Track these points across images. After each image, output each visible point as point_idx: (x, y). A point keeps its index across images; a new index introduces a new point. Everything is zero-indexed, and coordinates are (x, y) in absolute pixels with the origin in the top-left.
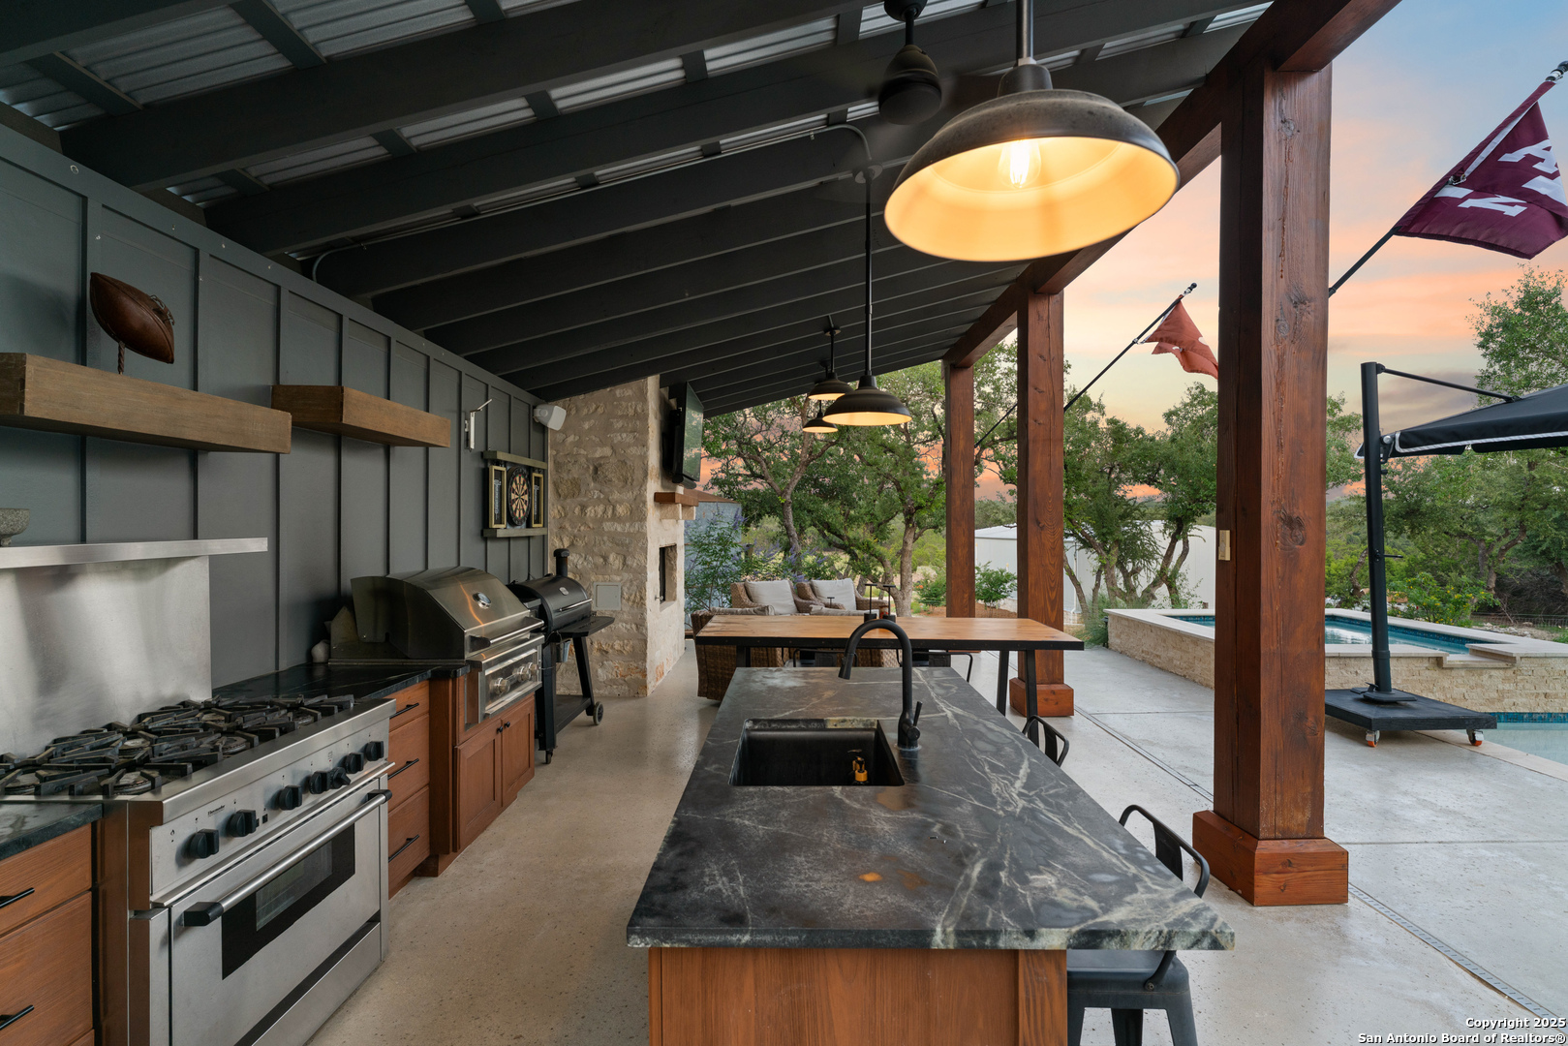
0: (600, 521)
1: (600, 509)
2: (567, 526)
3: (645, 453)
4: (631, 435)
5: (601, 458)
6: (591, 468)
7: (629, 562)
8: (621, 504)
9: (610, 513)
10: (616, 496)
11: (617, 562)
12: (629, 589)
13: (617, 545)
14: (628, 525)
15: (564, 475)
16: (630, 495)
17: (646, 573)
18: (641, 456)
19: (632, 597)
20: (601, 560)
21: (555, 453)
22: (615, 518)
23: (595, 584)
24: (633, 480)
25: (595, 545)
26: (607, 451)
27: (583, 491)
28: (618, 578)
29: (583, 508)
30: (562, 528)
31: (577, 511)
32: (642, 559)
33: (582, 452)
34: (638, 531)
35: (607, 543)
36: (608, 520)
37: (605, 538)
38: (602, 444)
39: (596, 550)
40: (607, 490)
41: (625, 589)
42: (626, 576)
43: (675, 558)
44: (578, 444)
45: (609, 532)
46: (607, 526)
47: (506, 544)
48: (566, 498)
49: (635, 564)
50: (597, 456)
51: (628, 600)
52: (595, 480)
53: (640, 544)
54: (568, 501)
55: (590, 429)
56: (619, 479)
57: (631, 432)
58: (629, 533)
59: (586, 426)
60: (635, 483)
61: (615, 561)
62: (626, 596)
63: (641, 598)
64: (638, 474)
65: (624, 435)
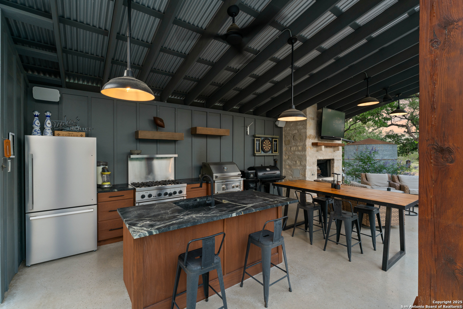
0: (295, 151)
1: (295, 148)
2: (287, 153)
3: (306, 131)
4: (302, 126)
5: (295, 133)
6: (293, 136)
7: (302, 163)
8: (300, 146)
9: (297, 149)
10: (298, 144)
11: (299, 163)
12: (302, 171)
13: (299, 158)
14: (301, 152)
15: (287, 139)
16: (302, 144)
17: (306, 167)
18: (305, 132)
19: (302, 174)
20: (295, 162)
21: (284, 133)
22: (298, 151)
23: (293, 169)
24: (303, 139)
25: (293, 158)
26: (296, 131)
27: (291, 143)
28: (299, 168)
29: (291, 148)
30: (286, 153)
31: (289, 148)
32: (305, 162)
33: (291, 132)
34: (304, 154)
35: (296, 158)
36: (297, 151)
37: (296, 156)
38: (295, 129)
39: (294, 159)
40: (296, 142)
41: (301, 171)
42: (301, 167)
43: (334, 163)
44: (289, 130)
45: (297, 154)
46: (297, 153)
47: (264, 157)
48: (287, 145)
49: (303, 164)
50: (294, 133)
51: (301, 174)
52: (293, 140)
53: (304, 158)
54: (287, 146)
55: (292, 126)
56: (299, 139)
57: (302, 125)
58: (302, 155)
59: (291, 125)
60: (303, 140)
61: (298, 163)
62: (301, 173)
63: (305, 174)
64: (304, 137)
65: (301, 126)
